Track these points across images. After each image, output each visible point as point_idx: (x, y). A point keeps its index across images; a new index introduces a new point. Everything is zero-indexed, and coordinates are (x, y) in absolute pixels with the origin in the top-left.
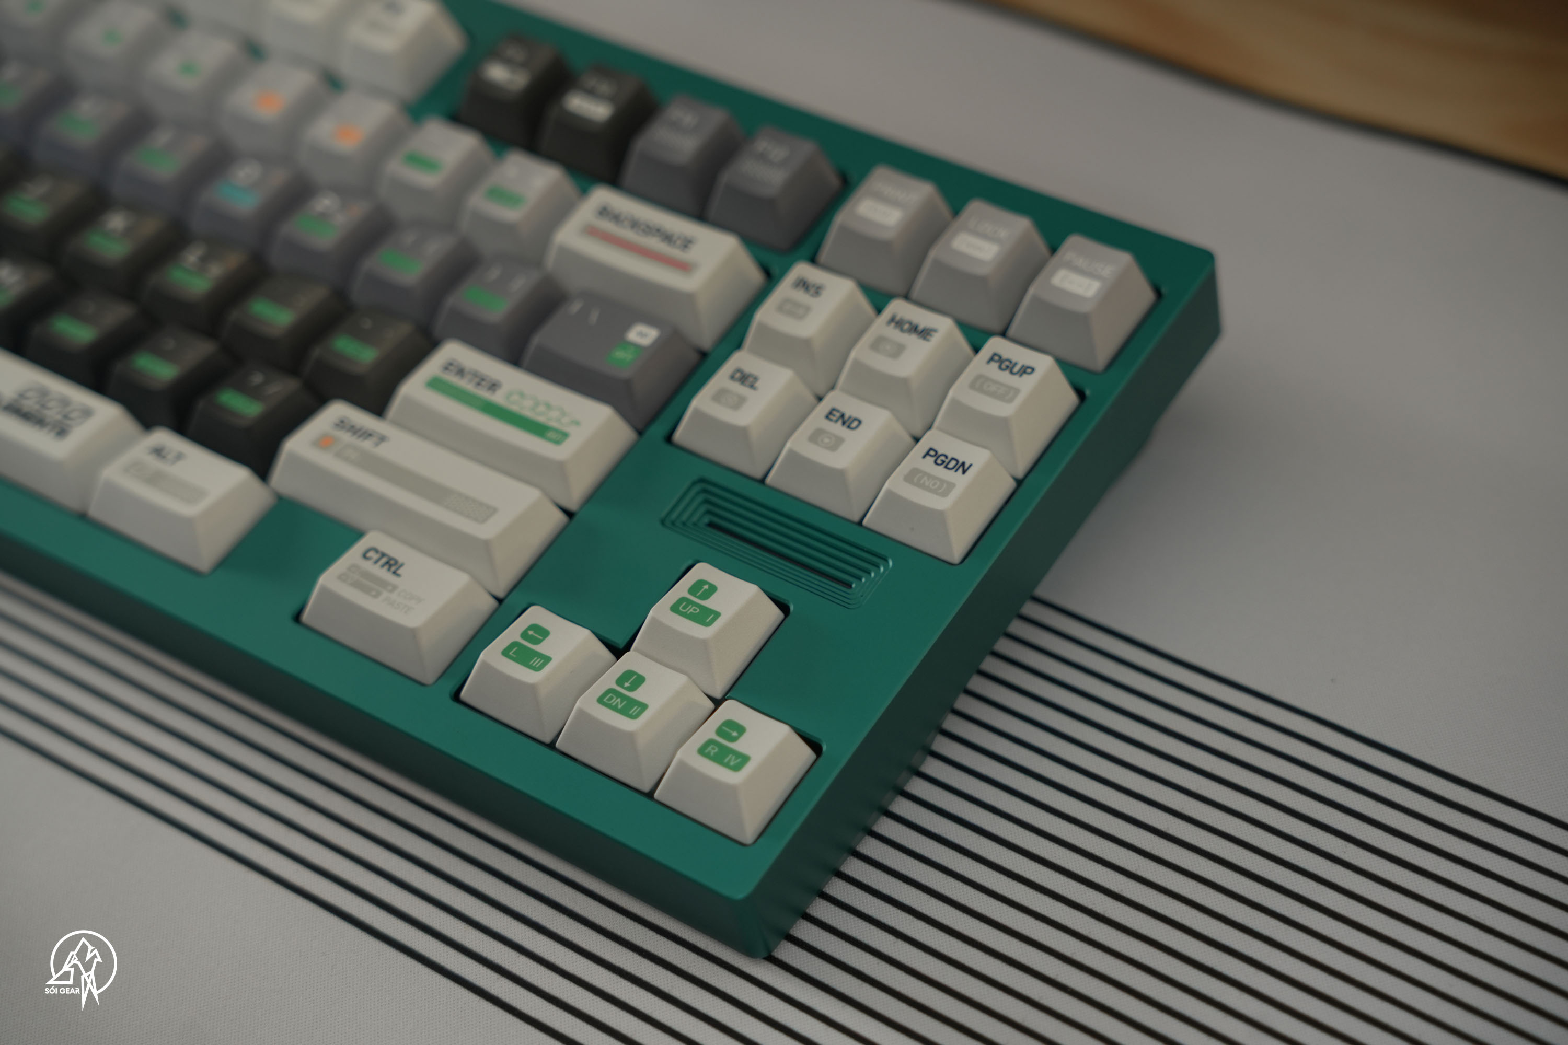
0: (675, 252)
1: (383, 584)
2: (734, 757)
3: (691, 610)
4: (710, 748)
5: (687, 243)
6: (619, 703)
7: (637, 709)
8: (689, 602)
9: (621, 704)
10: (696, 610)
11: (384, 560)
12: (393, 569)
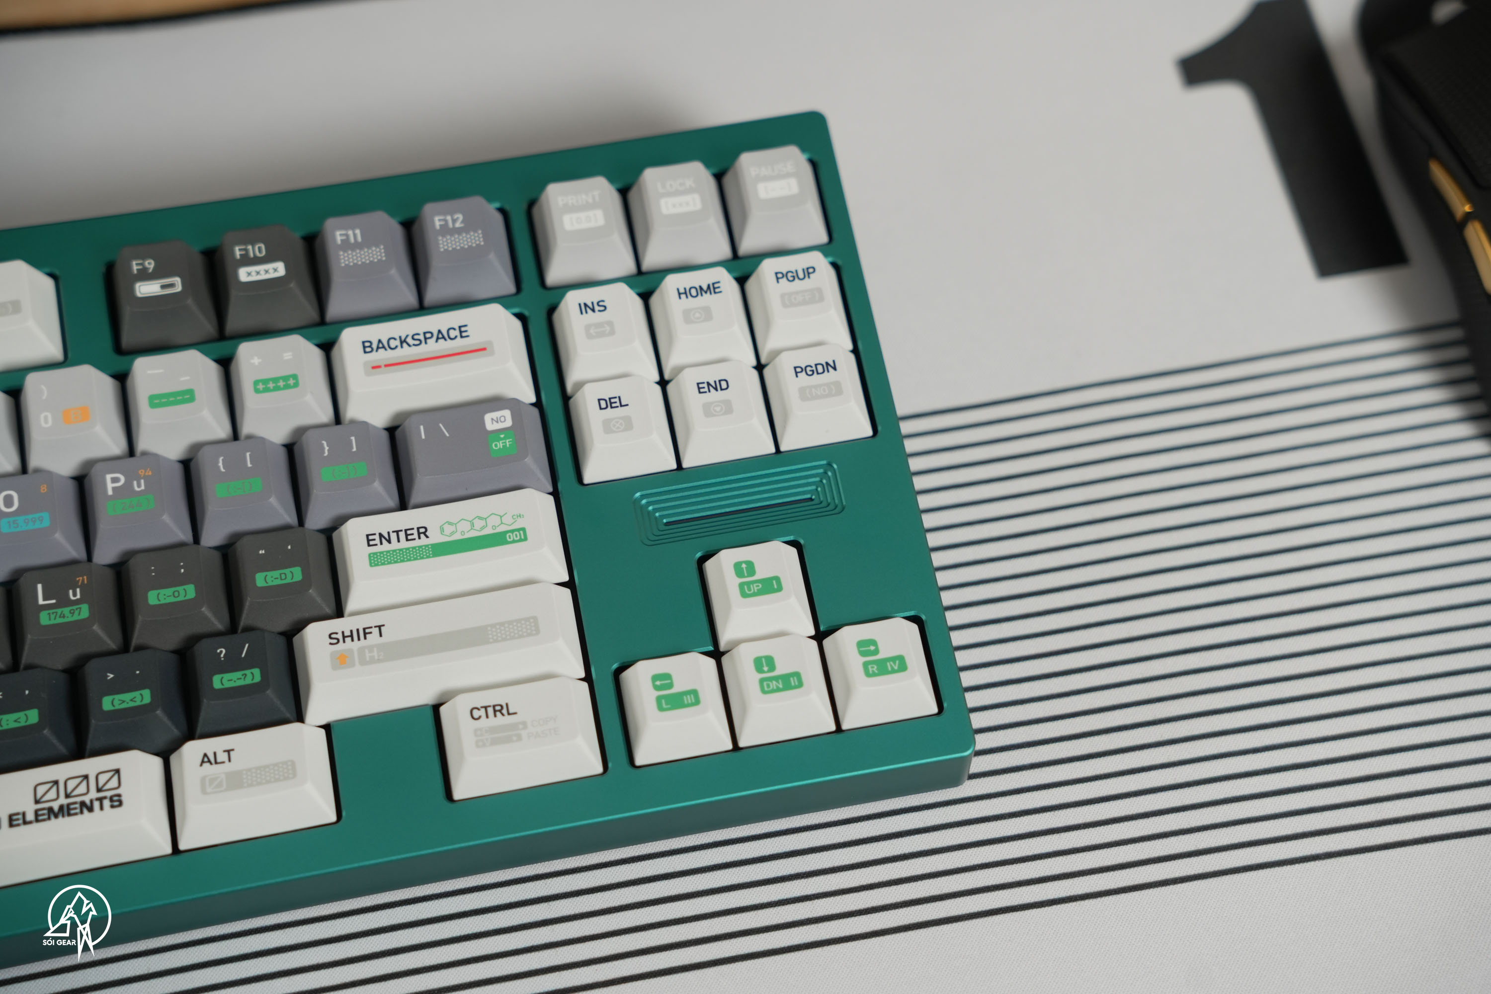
0: (459, 344)
1: (514, 726)
2: (891, 663)
3: (755, 588)
4: (870, 670)
5: (462, 331)
6: (777, 684)
7: (794, 679)
8: (748, 584)
9: (779, 683)
10: (758, 586)
11: (490, 710)
12: (505, 711)
